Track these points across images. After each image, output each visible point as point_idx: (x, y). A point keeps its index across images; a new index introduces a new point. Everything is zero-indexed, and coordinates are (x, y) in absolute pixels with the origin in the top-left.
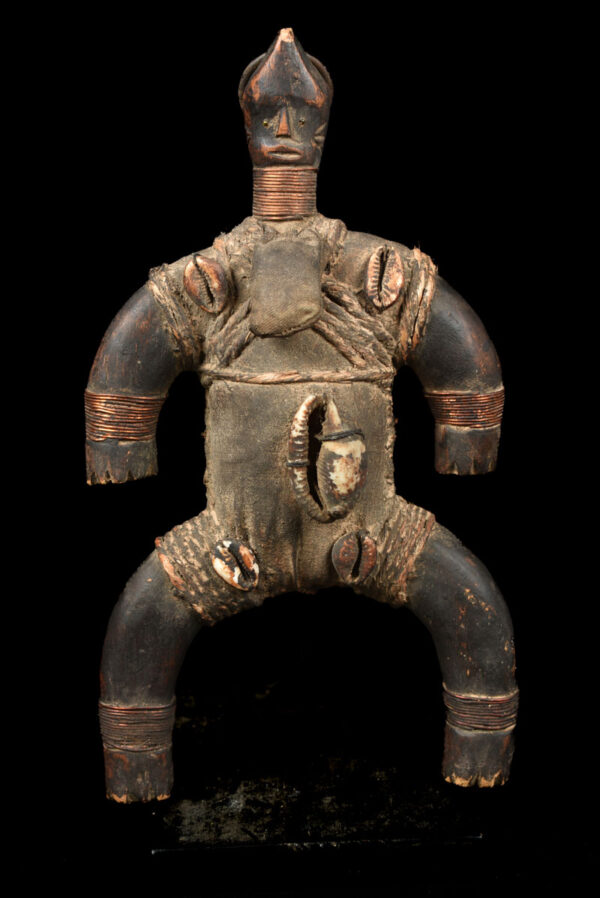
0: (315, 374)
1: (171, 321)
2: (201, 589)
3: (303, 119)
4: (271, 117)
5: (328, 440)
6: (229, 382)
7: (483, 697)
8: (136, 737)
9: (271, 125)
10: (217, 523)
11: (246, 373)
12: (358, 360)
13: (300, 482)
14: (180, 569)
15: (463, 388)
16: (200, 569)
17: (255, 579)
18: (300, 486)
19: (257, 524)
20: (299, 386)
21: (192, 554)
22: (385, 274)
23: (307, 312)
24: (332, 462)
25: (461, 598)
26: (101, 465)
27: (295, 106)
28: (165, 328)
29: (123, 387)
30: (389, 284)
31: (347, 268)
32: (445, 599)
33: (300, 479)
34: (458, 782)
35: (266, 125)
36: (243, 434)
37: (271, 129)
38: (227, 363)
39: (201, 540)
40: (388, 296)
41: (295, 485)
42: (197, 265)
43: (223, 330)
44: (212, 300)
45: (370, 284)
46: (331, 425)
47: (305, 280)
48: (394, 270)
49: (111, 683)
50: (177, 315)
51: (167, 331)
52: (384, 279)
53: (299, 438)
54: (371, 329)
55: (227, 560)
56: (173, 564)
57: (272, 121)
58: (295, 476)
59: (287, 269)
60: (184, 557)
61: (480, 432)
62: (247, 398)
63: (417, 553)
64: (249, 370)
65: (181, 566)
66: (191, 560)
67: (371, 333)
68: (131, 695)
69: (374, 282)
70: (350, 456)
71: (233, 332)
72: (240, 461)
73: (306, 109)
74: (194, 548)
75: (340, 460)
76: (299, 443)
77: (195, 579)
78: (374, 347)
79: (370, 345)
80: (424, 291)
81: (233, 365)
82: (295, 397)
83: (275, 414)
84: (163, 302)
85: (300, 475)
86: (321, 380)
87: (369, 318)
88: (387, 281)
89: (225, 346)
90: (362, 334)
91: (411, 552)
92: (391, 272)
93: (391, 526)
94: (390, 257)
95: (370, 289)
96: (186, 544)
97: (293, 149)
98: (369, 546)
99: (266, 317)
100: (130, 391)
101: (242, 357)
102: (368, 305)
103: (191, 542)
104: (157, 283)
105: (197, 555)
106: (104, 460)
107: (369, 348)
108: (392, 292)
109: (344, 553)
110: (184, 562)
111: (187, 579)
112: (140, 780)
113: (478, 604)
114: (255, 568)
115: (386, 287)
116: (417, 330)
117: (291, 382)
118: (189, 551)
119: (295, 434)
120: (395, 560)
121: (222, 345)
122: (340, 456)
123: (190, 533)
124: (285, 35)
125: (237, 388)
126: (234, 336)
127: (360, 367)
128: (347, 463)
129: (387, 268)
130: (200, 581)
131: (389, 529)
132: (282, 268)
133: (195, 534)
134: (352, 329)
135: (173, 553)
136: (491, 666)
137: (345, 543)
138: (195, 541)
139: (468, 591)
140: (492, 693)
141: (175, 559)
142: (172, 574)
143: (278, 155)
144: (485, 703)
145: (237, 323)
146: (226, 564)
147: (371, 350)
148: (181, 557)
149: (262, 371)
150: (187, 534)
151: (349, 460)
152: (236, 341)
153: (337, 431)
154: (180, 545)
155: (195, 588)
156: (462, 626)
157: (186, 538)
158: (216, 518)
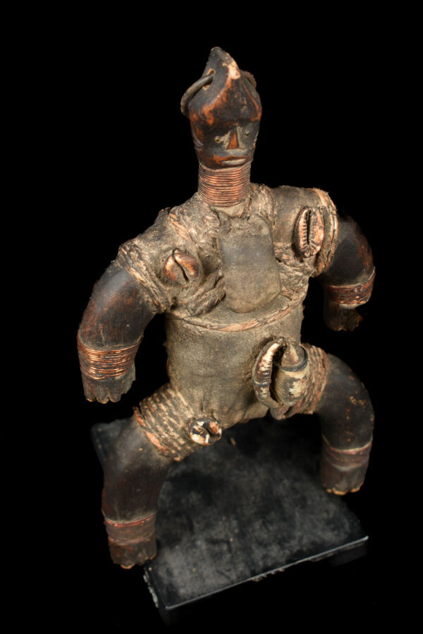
0: (269, 317)
1: (152, 296)
2: (179, 448)
3: (247, 132)
4: (223, 134)
5: (291, 370)
6: (198, 327)
9: (222, 140)
10: (186, 404)
11: (216, 324)
13: (265, 394)
14: (165, 442)
15: (355, 283)
16: (179, 438)
17: (218, 437)
18: (265, 396)
19: (221, 407)
20: (259, 328)
21: (172, 430)
22: (311, 232)
24: (292, 383)
26: (102, 393)
27: (242, 125)
28: (146, 299)
29: (117, 344)
30: (315, 240)
31: (282, 231)
32: (338, 407)
33: (264, 392)
34: (337, 492)
35: (218, 140)
36: (214, 361)
37: (222, 143)
38: (198, 315)
39: (176, 418)
40: (315, 248)
41: (260, 395)
42: (176, 261)
43: (195, 296)
44: (186, 279)
45: (302, 243)
46: (291, 360)
47: (269, 269)
48: (317, 227)
50: (157, 291)
51: (148, 301)
52: (311, 235)
53: (266, 371)
54: (302, 271)
55: (201, 433)
56: (158, 439)
57: (223, 137)
58: (262, 391)
59: (255, 264)
60: (166, 433)
62: (217, 340)
63: (323, 389)
64: (219, 322)
65: (166, 439)
66: (172, 434)
67: (301, 274)
68: (133, 515)
69: (304, 241)
70: (305, 377)
71: (204, 297)
72: (212, 376)
73: (250, 125)
74: (172, 425)
75: (299, 382)
76: (266, 374)
77: (175, 444)
80: (334, 231)
81: (203, 317)
82: (256, 336)
83: (241, 350)
84: (145, 285)
85: (265, 390)
87: (300, 265)
88: (313, 237)
89: (197, 306)
91: (320, 389)
92: (315, 230)
94: (313, 217)
95: (302, 247)
96: (165, 423)
99: (244, 303)
101: (211, 313)
102: (299, 254)
103: (170, 423)
104: (138, 269)
105: (175, 430)
106: (105, 391)
108: (318, 245)
110: (167, 436)
111: (170, 445)
113: (358, 403)
114: (220, 431)
115: (313, 242)
116: (329, 260)
117: (253, 328)
118: (169, 427)
119: (263, 369)
121: (194, 305)
122: (299, 379)
123: (167, 414)
124: (232, 73)
125: (207, 332)
126: (205, 300)
128: (303, 382)
129: (311, 228)
130: (180, 445)
132: (251, 264)
133: (171, 415)
134: (290, 277)
135: (157, 431)
138: (172, 420)
139: (352, 398)
140: (362, 446)
141: (160, 435)
142: (159, 445)
143: (228, 162)
145: (205, 291)
148: (164, 433)
149: (229, 322)
150: (165, 415)
151: (304, 380)
152: (206, 303)
153: (296, 365)
154: (162, 425)
155: (176, 449)
156: (348, 418)
157: (164, 418)
158: (182, 399)
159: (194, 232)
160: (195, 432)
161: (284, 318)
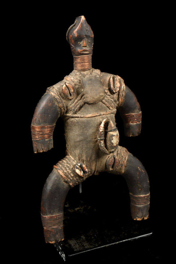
0: (102, 113)
1: (58, 103)
2: (71, 178)
3: (89, 41)
4: (81, 41)
5: (111, 131)
6: (76, 119)
7: (144, 195)
8: (55, 224)
9: (81, 43)
10: (73, 159)
11: (82, 115)
12: (111, 108)
13: (102, 144)
14: (65, 174)
15: (134, 113)
16: (71, 173)
17: (87, 173)
18: (103, 145)
19: (87, 158)
20: (98, 117)
21: (68, 169)
23: (102, 96)
24: (112, 137)
25: (137, 170)
26: (40, 147)
27: (87, 38)
28: (56, 105)
29: (46, 123)
30: (116, 86)
31: (104, 82)
32: (134, 170)
33: (102, 143)
34: (138, 219)
35: (79, 44)
36: (82, 132)
37: (81, 45)
38: (75, 113)
39: (70, 164)
40: (117, 89)
41: (101, 145)
42: (66, 86)
43: (74, 104)
44: (71, 95)
45: (112, 86)
46: (111, 127)
48: (117, 82)
49: (47, 210)
50: (60, 101)
51: (57, 106)
52: (115, 84)
53: (102, 132)
54: (113, 99)
55: (80, 169)
56: (63, 172)
57: (81, 42)
58: (101, 143)
59: (95, 84)
60: (66, 170)
61: (138, 124)
62: (83, 122)
63: (126, 159)
64: (83, 114)
65: (65, 173)
66: (68, 171)
67: (113, 100)
68: (54, 212)
71: (77, 104)
72: (82, 140)
73: (90, 38)
74: (68, 167)
75: (115, 137)
76: (102, 133)
77: (69, 176)
79: (113, 103)
80: (124, 87)
81: (77, 113)
82: (97, 120)
83: (92, 126)
84: (55, 97)
85: (102, 142)
86: (104, 115)
87: (112, 96)
88: (116, 85)
89: (75, 108)
90: (111, 101)
91: (125, 159)
92: (116, 83)
94: (115, 78)
95: (112, 88)
96: (65, 166)
97: (88, 50)
98: (117, 159)
99: (91, 98)
100: (48, 124)
101: (80, 111)
102: (112, 92)
103: (67, 166)
104: (53, 92)
105: (69, 169)
106: (41, 145)
107: (113, 104)
108: (118, 88)
109: (111, 162)
110: (66, 171)
111: (67, 176)
112: (57, 236)
113: (141, 171)
114: (87, 170)
115: (116, 87)
116: (123, 98)
118: (67, 168)
119: (101, 131)
120: (121, 162)
121: (74, 108)
122: (115, 135)
123: (66, 163)
124: (83, 18)
125: (79, 120)
126: (78, 105)
127: (112, 110)
128: (116, 137)
129: (115, 82)
130: (71, 176)
131: (119, 154)
132: (93, 84)
133: (67, 163)
134: (109, 99)
135: (62, 169)
136: (145, 187)
137: (111, 159)
138: (68, 165)
139: (139, 167)
140: (146, 194)
141: (63, 171)
142: (63, 176)
143: (83, 52)
144: (144, 197)
145: (78, 101)
148: (65, 170)
149: (87, 114)
150: (65, 163)
151: (117, 136)
152: (78, 106)
153: (113, 129)
154: (64, 167)
155: (69, 178)
156: (138, 177)
157: (65, 165)
158: (72, 158)
159: (72, 78)
160: (77, 168)
161: (108, 116)
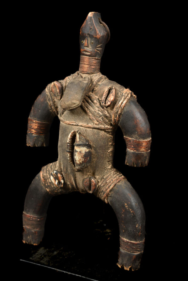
0: (80, 124)
2: (49, 184)
3: (92, 42)
6: (61, 122)
7: (128, 240)
8: (29, 224)
11: (64, 120)
12: (96, 122)
14: (44, 177)
15: (132, 137)
16: (49, 178)
17: (62, 185)
18: (69, 158)
22: (109, 96)
23: (75, 104)
24: (76, 153)
25: (124, 206)
27: (90, 38)
28: (47, 102)
29: (35, 118)
31: (99, 92)
32: (119, 205)
35: (82, 42)
37: (84, 44)
40: (108, 103)
42: (54, 84)
44: (58, 95)
46: (77, 141)
47: (77, 93)
48: (112, 94)
53: (68, 143)
54: (102, 113)
55: (54, 177)
56: (43, 175)
58: (67, 155)
59: (73, 89)
61: (136, 153)
67: (102, 114)
68: (29, 211)
69: (104, 97)
70: (80, 152)
74: (49, 171)
76: (68, 144)
77: (47, 180)
78: (102, 118)
79: (101, 118)
81: (62, 117)
84: (48, 94)
85: (69, 155)
86: (82, 126)
87: (102, 109)
88: (109, 98)
90: (98, 114)
91: (109, 187)
93: (105, 177)
94: (112, 90)
97: (88, 51)
98: (93, 182)
99: (63, 103)
101: (64, 115)
107: (100, 119)
108: (109, 102)
109: (86, 183)
110: (46, 175)
112: (29, 237)
113: (128, 209)
114: (62, 181)
115: (108, 100)
116: (118, 115)
117: (73, 125)
118: (48, 172)
122: (77, 151)
125: (62, 124)
127: (96, 124)
128: (79, 154)
129: (110, 94)
130: (49, 181)
133: (51, 167)
135: (44, 171)
136: (131, 231)
137: (86, 180)
139: (126, 204)
140: (131, 240)
142: (42, 178)
143: (84, 52)
144: (128, 242)
146: (54, 178)
147: (101, 120)
148: (45, 173)
151: (80, 153)
153: (77, 143)
155: (47, 183)
156: (123, 215)
160: (52, 175)
161: (88, 129)
